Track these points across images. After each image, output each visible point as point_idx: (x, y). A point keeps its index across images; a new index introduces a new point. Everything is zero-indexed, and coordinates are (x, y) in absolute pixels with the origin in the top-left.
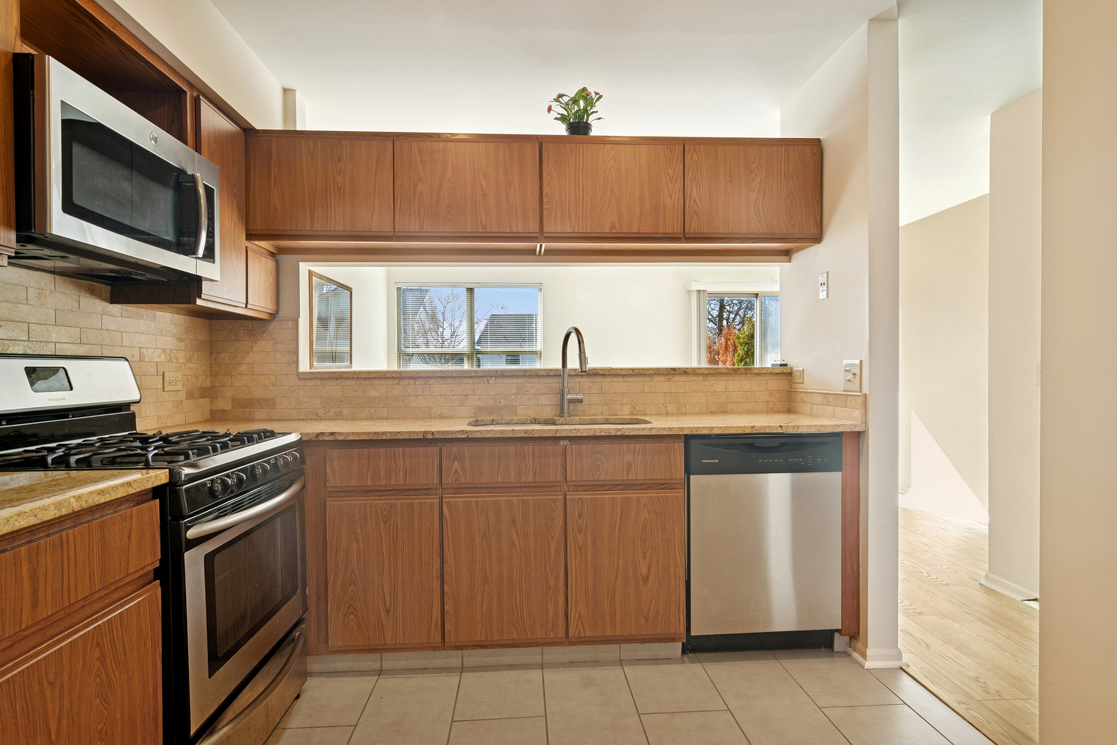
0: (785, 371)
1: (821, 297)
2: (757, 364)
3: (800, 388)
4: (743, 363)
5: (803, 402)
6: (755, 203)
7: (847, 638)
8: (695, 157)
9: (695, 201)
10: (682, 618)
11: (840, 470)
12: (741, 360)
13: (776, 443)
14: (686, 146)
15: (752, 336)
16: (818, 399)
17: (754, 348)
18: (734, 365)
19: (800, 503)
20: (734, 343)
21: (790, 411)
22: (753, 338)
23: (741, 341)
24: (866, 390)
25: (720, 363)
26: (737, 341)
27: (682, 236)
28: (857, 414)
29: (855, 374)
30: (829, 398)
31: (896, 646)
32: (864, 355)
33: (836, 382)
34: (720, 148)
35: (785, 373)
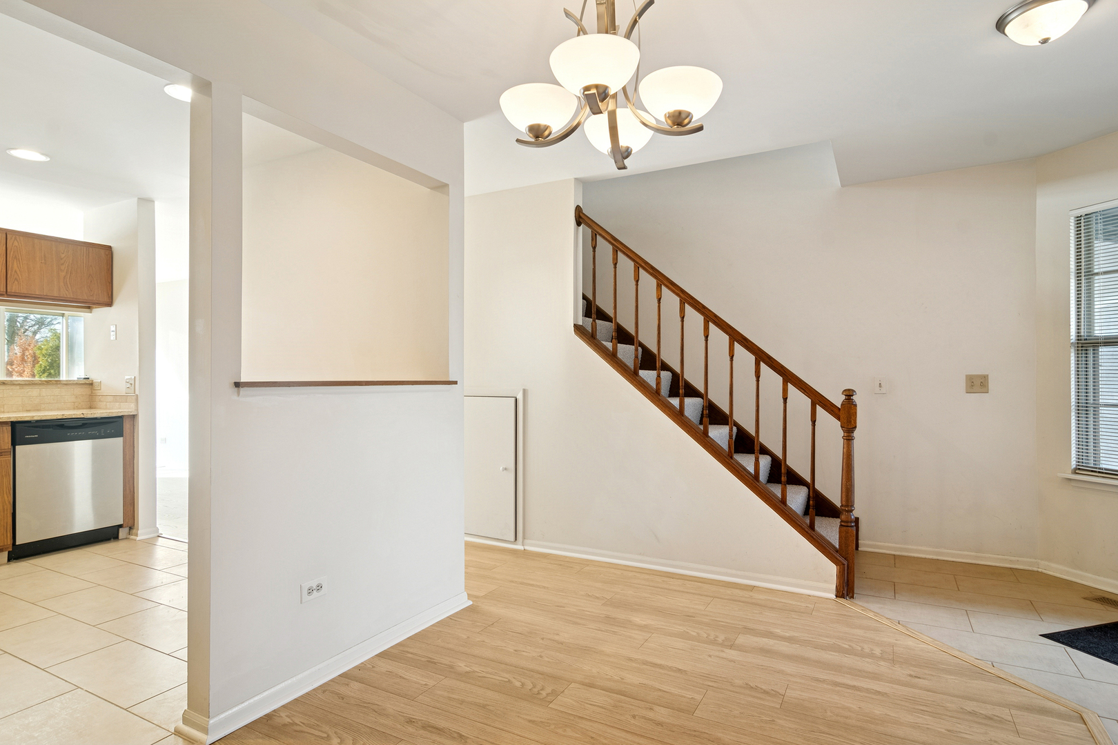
0: (87, 382)
1: (112, 339)
2: (63, 377)
3: (99, 393)
4: (46, 374)
5: (100, 401)
6: (64, 278)
7: (127, 529)
8: (16, 243)
9: (16, 271)
10: (9, 535)
11: (122, 436)
12: (44, 371)
13: (80, 423)
14: (8, 236)
15: (57, 348)
16: (110, 399)
17: (59, 359)
18: (34, 376)
19: (96, 456)
20: (34, 353)
21: (91, 408)
22: (59, 350)
23: (44, 352)
24: (137, 392)
25: (14, 373)
26: (38, 352)
27: (4, 293)
28: (133, 405)
29: (132, 384)
30: (117, 398)
31: (155, 526)
32: (137, 374)
33: (121, 388)
34: (36, 241)
35: (88, 384)
